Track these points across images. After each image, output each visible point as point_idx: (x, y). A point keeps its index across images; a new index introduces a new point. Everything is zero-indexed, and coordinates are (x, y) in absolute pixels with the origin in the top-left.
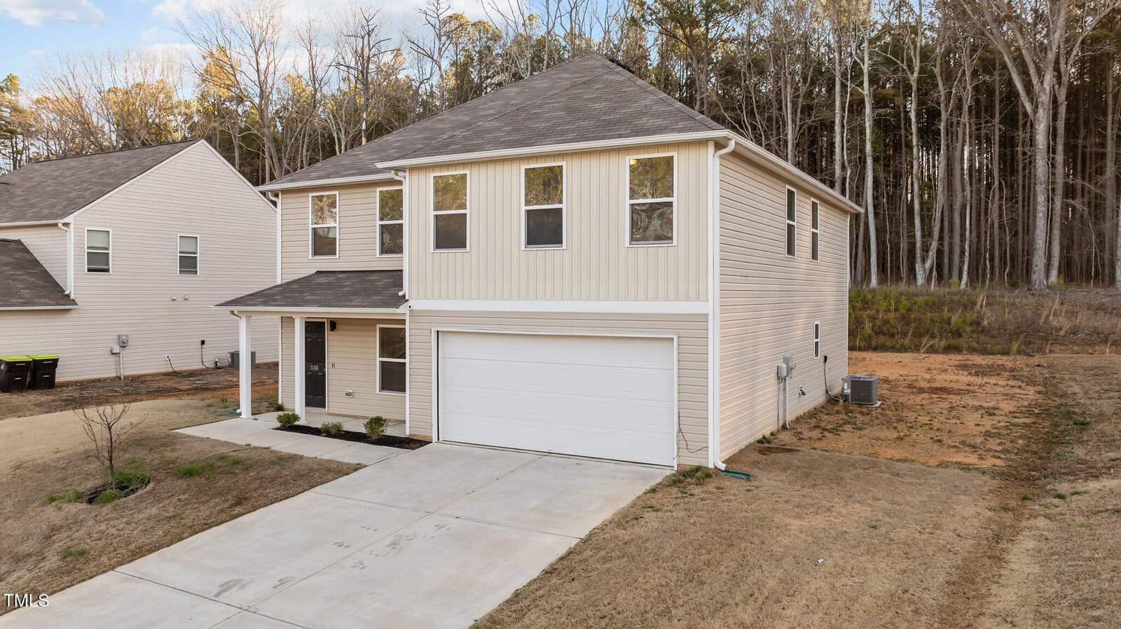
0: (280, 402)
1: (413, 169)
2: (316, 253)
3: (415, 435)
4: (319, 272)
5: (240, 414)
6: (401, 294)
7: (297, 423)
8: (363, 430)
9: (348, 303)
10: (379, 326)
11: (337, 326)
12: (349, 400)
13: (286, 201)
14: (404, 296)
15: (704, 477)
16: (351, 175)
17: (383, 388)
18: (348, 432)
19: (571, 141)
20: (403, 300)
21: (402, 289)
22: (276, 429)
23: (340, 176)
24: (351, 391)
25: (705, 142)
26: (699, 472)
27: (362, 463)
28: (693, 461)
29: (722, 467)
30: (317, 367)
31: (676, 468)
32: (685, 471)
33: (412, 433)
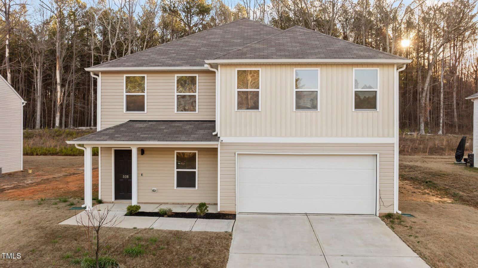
0: (100, 198)
1: (223, 65)
2: (128, 109)
3: (224, 211)
4: (130, 121)
5: (85, 208)
6: (214, 134)
7: (140, 211)
8: (195, 211)
9: (176, 139)
10: (176, 152)
11: (145, 152)
12: (154, 194)
13: (104, 78)
14: (217, 135)
15: (399, 217)
16: (159, 66)
17: (178, 186)
18: (176, 213)
19: (326, 58)
20: (216, 137)
21: (215, 131)
22: (126, 215)
23: (151, 66)
24: (155, 189)
25: (393, 65)
26: (392, 215)
27: (225, 231)
28: (387, 211)
29: (400, 212)
30: (128, 176)
31: (378, 215)
32: (383, 216)
33: (222, 210)
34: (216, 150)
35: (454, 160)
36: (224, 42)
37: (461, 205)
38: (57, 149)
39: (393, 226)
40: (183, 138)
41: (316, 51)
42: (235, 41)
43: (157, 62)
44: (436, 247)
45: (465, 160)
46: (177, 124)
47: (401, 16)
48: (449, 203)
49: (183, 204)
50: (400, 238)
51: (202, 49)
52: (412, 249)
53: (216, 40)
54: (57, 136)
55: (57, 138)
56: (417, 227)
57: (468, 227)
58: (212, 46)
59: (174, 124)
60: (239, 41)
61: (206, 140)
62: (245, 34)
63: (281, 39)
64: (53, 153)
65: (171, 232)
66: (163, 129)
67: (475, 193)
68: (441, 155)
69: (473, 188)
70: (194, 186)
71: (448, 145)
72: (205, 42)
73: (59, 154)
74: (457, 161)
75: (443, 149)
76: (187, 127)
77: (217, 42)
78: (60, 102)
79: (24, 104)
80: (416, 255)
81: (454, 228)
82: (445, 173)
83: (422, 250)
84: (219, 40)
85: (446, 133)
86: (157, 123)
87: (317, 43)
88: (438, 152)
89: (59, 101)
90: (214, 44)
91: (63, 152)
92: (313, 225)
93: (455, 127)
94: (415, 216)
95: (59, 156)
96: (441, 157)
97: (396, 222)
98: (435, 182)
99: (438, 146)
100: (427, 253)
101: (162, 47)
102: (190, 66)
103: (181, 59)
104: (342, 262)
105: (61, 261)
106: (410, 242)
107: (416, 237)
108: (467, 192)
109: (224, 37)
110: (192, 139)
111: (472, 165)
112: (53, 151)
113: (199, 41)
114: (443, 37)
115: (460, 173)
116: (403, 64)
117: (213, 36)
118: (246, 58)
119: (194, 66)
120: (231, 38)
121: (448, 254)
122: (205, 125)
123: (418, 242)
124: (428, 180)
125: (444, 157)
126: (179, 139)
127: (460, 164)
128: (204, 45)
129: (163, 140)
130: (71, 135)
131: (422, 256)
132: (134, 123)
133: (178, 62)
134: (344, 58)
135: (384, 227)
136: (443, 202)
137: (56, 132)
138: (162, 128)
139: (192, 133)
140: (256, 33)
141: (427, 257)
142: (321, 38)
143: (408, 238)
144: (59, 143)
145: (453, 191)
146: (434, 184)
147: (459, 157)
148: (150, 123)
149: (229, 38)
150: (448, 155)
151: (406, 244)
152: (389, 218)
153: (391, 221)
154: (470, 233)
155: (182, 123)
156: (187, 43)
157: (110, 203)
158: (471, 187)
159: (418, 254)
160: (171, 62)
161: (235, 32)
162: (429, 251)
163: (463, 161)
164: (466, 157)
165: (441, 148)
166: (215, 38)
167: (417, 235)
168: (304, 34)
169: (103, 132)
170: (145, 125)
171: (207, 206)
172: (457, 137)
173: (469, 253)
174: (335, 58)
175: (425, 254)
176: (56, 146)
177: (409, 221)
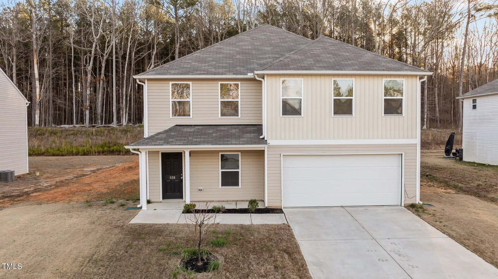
0: (148, 198)
1: (269, 75)
2: (174, 114)
3: (271, 206)
4: (178, 125)
5: (141, 208)
6: (261, 137)
7: (196, 208)
8: (247, 207)
10: (222, 154)
11: (191, 155)
12: (200, 193)
13: (150, 85)
14: (264, 138)
15: (421, 207)
16: (204, 74)
17: (222, 185)
18: (228, 210)
19: (360, 70)
20: (264, 140)
21: (262, 135)
22: (183, 213)
23: (197, 74)
24: (202, 188)
25: (416, 76)
26: (415, 206)
27: (283, 223)
28: (410, 202)
29: (421, 203)
30: (174, 177)
31: (403, 205)
32: (408, 206)
33: (269, 205)
34: (263, 152)
35: (443, 154)
36: (255, 49)
37: (464, 195)
38: (41, 150)
39: (419, 214)
40: (234, 142)
41: (350, 62)
42: (266, 48)
43: (201, 70)
44: (459, 229)
45: (454, 154)
46: (223, 128)
47: (386, 13)
48: (453, 193)
49: (228, 201)
50: (428, 223)
51: (238, 56)
52: (441, 231)
53: (247, 47)
54: (39, 135)
55: (40, 137)
56: (438, 214)
57: (477, 213)
58: (246, 53)
59: (219, 128)
60: (269, 49)
61: (255, 143)
62: (273, 42)
63: (314, 49)
64: (38, 154)
65: (236, 226)
66: (212, 134)
67: (472, 184)
68: (428, 149)
69: (469, 180)
70: (237, 184)
71: (434, 139)
72: (237, 49)
73: (46, 154)
74: (446, 155)
75: (429, 144)
76: (233, 131)
77: (249, 49)
78: (40, 98)
79: (28, 105)
80: (445, 236)
81: (467, 214)
82: (441, 167)
83: (450, 232)
84: (250, 47)
85: (429, 128)
86: (203, 127)
87: (347, 54)
88: (425, 147)
89: (38, 97)
90: (247, 51)
91: (50, 153)
92: (353, 215)
93: (437, 121)
94: (434, 205)
95: (46, 156)
96: (429, 151)
97: (420, 211)
98: (435, 175)
99: (425, 141)
100: (454, 234)
101: (198, 55)
102: (234, 74)
103: (223, 67)
104: (391, 243)
105: (161, 253)
106: (438, 226)
107: (441, 222)
108: (465, 183)
109: (254, 44)
110: (243, 143)
111: (461, 159)
112: (38, 152)
113: (231, 48)
114: (424, 34)
115: (454, 167)
116: (425, 75)
117: (243, 43)
118: (290, 69)
119: (237, 74)
120: (261, 45)
121: (470, 234)
122: (249, 129)
123: (444, 226)
124: (427, 174)
125: (432, 151)
126: (231, 143)
127: (449, 157)
128: (238, 53)
129: (216, 144)
130: (55, 134)
131: (450, 236)
132: (182, 127)
133: (221, 70)
134: (376, 70)
135: (411, 216)
136: (449, 193)
137: (37, 131)
138: (210, 132)
139: (239, 137)
140: (282, 40)
141: (455, 237)
142: (349, 49)
143: (435, 223)
144: (43, 142)
145: (453, 183)
146: (434, 177)
147: (448, 152)
148: (196, 127)
149: (259, 45)
150: (435, 149)
151: (436, 228)
152: (412, 207)
153: (415, 210)
154: (480, 217)
155: (227, 127)
156: (222, 50)
157: (158, 202)
158: (467, 179)
159: (447, 235)
160: (213, 70)
161: (262, 39)
162: (455, 232)
163: (451, 155)
164: (454, 151)
165: (427, 142)
166: (245, 45)
167: (441, 220)
168: (333, 45)
169: (156, 137)
170: (192, 130)
171: (258, 202)
172: (441, 132)
173: (484, 232)
174: (368, 70)
175: (452, 234)
176: (39, 146)
177: (431, 209)
